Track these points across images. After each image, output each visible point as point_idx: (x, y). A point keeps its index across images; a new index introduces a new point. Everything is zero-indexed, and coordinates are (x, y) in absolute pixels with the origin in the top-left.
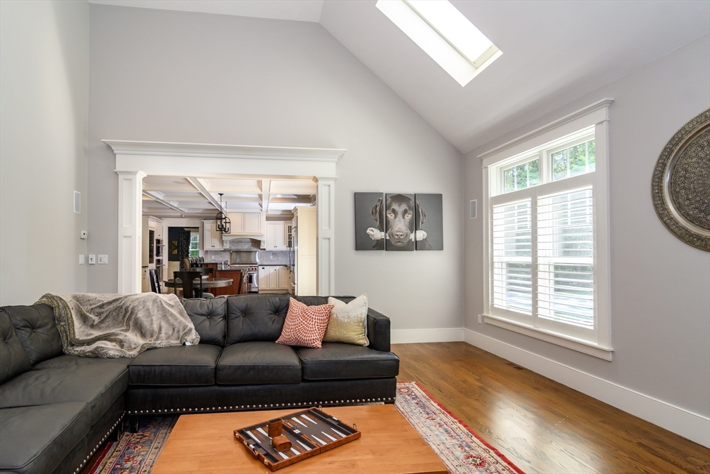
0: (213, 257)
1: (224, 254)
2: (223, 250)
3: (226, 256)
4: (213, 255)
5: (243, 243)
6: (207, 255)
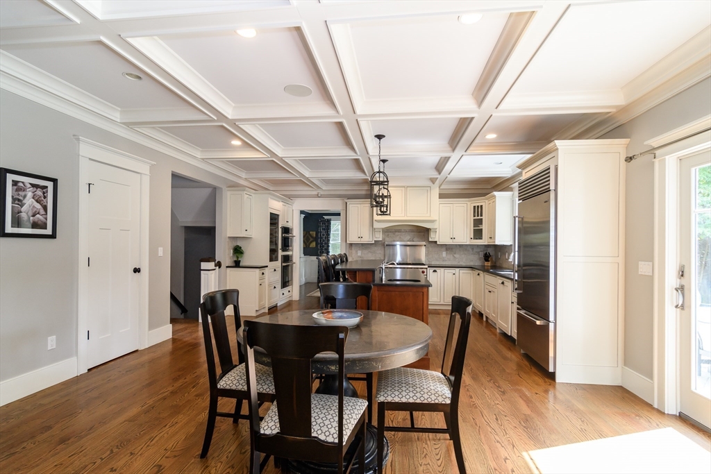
0: (359, 253)
1: (374, 248)
2: (373, 242)
3: (378, 252)
4: (359, 250)
5: (402, 233)
6: (351, 249)
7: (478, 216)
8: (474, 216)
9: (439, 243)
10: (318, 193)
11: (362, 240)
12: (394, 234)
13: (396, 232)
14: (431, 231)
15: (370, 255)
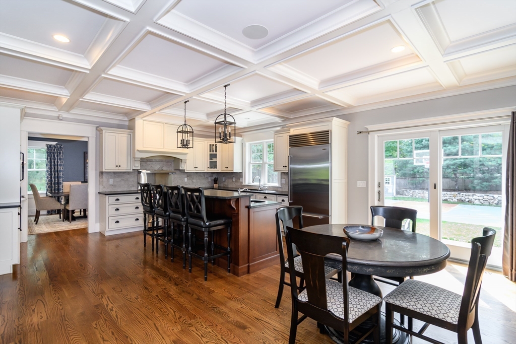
1: (127, 176)
2: (132, 171)
3: (131, 180)
4: (111, 178)
5: (153, 163)
6: (102, 178)
7: (213, 151)
8: (210, 151)
9: (186, 171)
10: (59, 115)
11: (120, 168)
12: (146, 163)
13: (148, 161)
14: (182, 161)
15: (123, 183)
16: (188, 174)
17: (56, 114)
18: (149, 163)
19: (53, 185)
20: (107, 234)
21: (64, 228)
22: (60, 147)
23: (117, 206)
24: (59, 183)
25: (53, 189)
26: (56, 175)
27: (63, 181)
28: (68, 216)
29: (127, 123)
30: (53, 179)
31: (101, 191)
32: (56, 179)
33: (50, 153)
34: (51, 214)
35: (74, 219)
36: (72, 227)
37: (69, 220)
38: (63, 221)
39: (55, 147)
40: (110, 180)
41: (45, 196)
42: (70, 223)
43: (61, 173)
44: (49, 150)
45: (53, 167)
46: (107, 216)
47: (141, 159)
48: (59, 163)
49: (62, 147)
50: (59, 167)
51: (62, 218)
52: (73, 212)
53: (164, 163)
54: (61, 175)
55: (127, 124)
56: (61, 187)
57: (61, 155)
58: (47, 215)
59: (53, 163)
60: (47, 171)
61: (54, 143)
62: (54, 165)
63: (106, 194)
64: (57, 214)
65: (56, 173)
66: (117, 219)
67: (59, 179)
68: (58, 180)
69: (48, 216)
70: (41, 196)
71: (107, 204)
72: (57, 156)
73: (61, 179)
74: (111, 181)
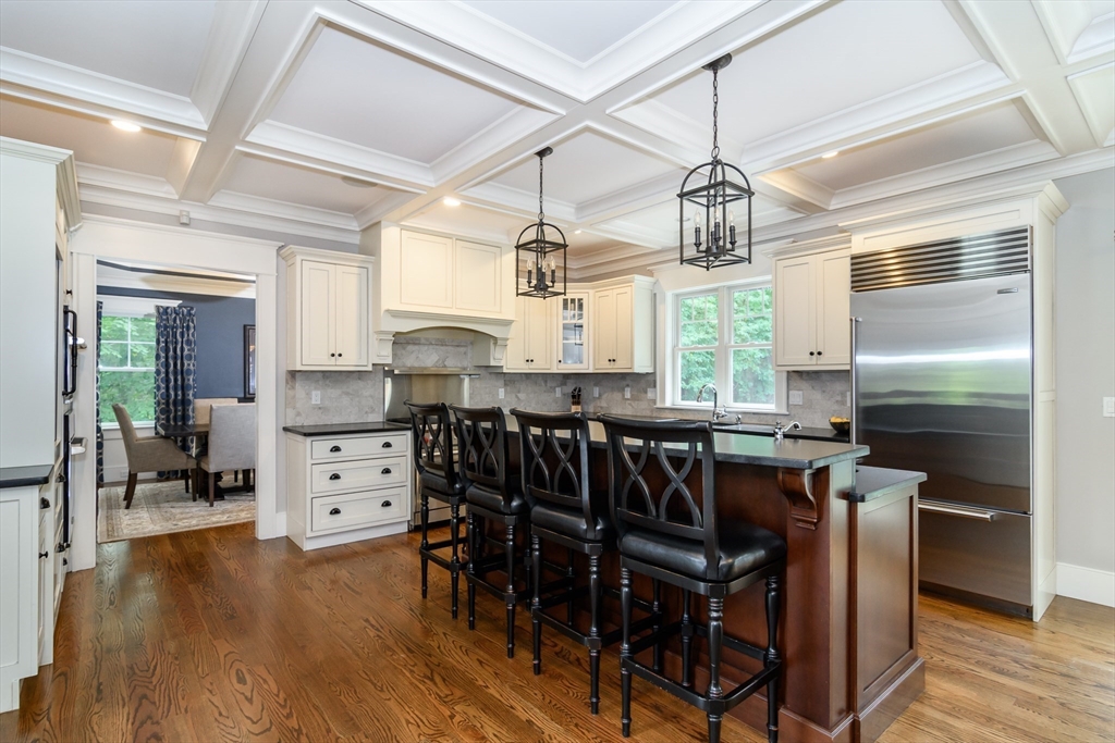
1: (356, 384)
2: (370, 368)
3: (366, 393)
4: (316, 389)
5: (421, 347)
6: (293, 388)
7: (572, 318)
8: (565, 318)
9: (505, 371)
10: (181, 211)
11: (340, 361)
12: (404, 349)
13: (408, 343)
14: (495, 344)
15: (345, 401)
16: (507, 377)
17: (173, 210)
18: (410, 347)
19: (172, 407)
20: (308, 546)
21: (194, 522)
22: (189, 312)
23: (334, 469)
24: (185, 403)
25: (172, 416)
26: (179, 382)
27: (195, 396)
28: (206, 487)
29: (356, 240)
30: (172, 393)
31: (289, 424)
32: (180, 393)
33: (166, 327)
34: (168, 479)
35: (221, 494)
36: (214, 519)
37: (207, 499)
38: (195, 500)
39: (177, 314)
40: (314, 393)
41: (152, 433)
42: (212, 505)
43: (191, 378)
44: (162, 320)
45: (172, 362)
46: (309, 496)
47: (397, 334)
48: (186, 352)
49: (193, 312)
50: (186, 362)
51: (190, 490)
52: (218, 476)
53: (450, 348)
54: (191, 382)
55: (358, 242)
56: (191, 414)
57: (191, 332)
58: (158, 481)
59: (171, 353)
60: (158, 372)
61: (174, 303)
62: (175, 358)
63: (306, 435)
64: (181, 478)
65: (179, 377)
66: (334, 502)
67: (187, 392)
68: (183, 395)
69: (159, 485)
70: (140, 435)
71: (309, 462)
72: (182, 337)
73: (191, 393)
74: (316, 397)
